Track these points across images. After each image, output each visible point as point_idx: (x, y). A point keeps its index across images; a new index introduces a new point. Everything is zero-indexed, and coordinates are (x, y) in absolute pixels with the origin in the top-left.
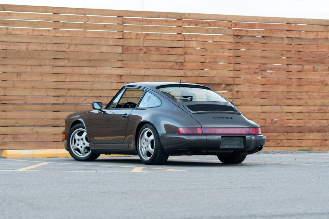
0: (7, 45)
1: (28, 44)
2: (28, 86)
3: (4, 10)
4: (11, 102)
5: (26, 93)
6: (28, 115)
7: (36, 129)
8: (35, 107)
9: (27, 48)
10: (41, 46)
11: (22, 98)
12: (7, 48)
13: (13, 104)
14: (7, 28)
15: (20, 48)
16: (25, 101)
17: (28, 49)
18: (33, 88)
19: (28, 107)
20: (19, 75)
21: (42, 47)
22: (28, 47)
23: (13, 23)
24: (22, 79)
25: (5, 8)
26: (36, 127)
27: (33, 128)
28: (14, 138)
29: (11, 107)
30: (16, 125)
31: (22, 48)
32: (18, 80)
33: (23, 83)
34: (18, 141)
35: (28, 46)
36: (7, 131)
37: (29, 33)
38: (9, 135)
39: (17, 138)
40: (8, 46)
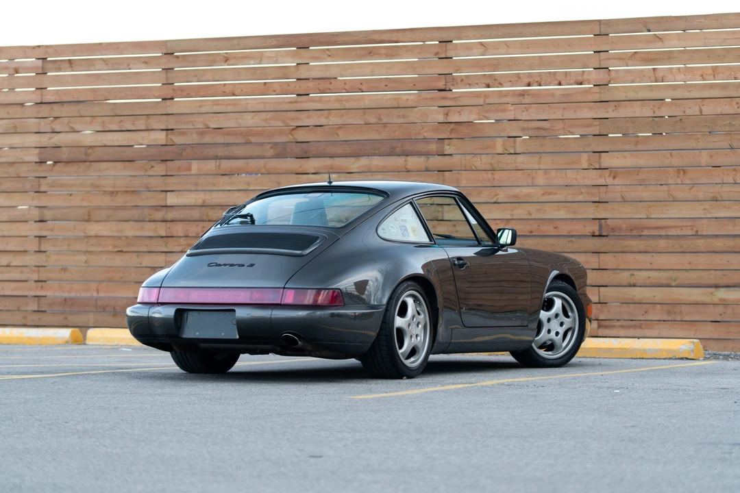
0: (654, 106)
1: (702, 102)
2: (701, 196)
3: (649, 31)
4: (663, 233)
5: (696, 211)
6: (702, 261)
7: (722, 294)
8: (719, 244)
9: (701, 111)
10: (734, 103)
11: (690, 224)
12: (654, 112)
13: (667, 237)
14: (654, 69)
15: (685, 112)
16: (695, 229)
17: (703, 113)
18: (715, 200)
19: (701, 243)
20: (681, 171)
21: (736, 107)
22: (703, 108)
23: (669, 57)
24: (688, 182)
25: (650, 26)
26: (721, 289)
27: (712, 290)
28: (669, 313)
29: (662, 243)
30: (674, 284)
31: (689, 112)
32: (680, 182)
33: (690, 189)
34: (679, 319)
35: (703, 105)
36: (654, 296)
37: (704, 76)
38: (658, 306)
39: (675, 313)
40: (656, 109)
